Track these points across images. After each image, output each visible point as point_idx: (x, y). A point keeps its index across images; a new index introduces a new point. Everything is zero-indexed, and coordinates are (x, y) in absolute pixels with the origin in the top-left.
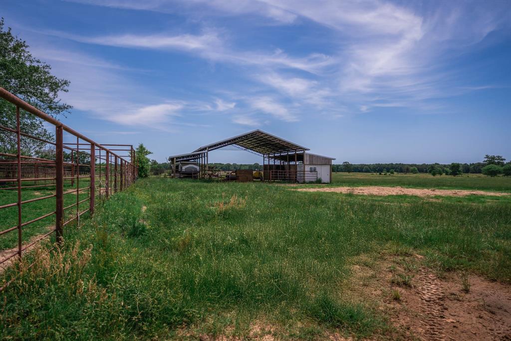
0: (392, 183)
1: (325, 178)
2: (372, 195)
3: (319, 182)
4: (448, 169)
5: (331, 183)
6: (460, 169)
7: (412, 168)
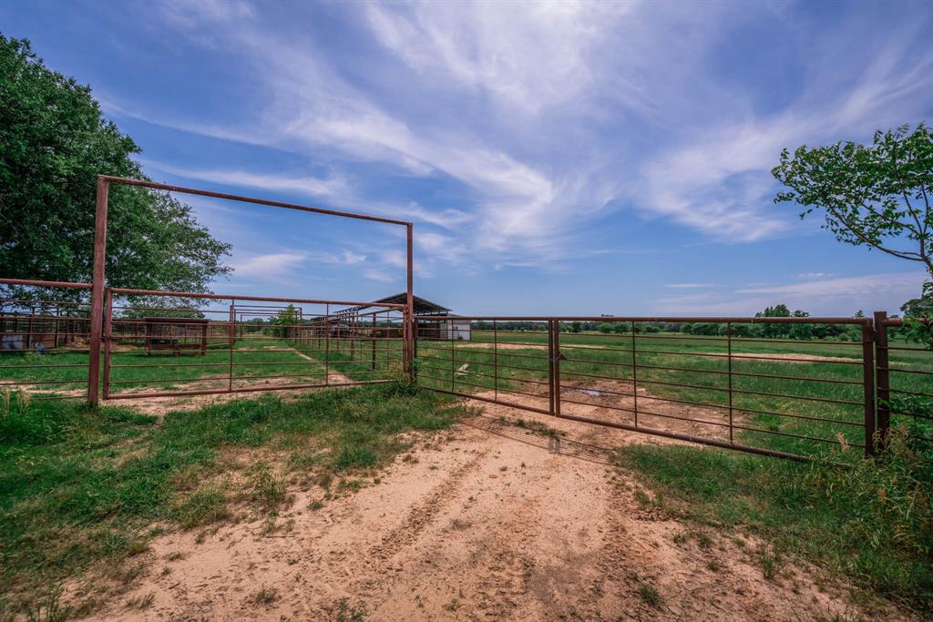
0: (523, 341)
1: (466, 336)
2: (506, 349)
3: (460, 339)
4: (571, 327)
5: (471, 341)
6: (581, 327)
7: (540, 326)
